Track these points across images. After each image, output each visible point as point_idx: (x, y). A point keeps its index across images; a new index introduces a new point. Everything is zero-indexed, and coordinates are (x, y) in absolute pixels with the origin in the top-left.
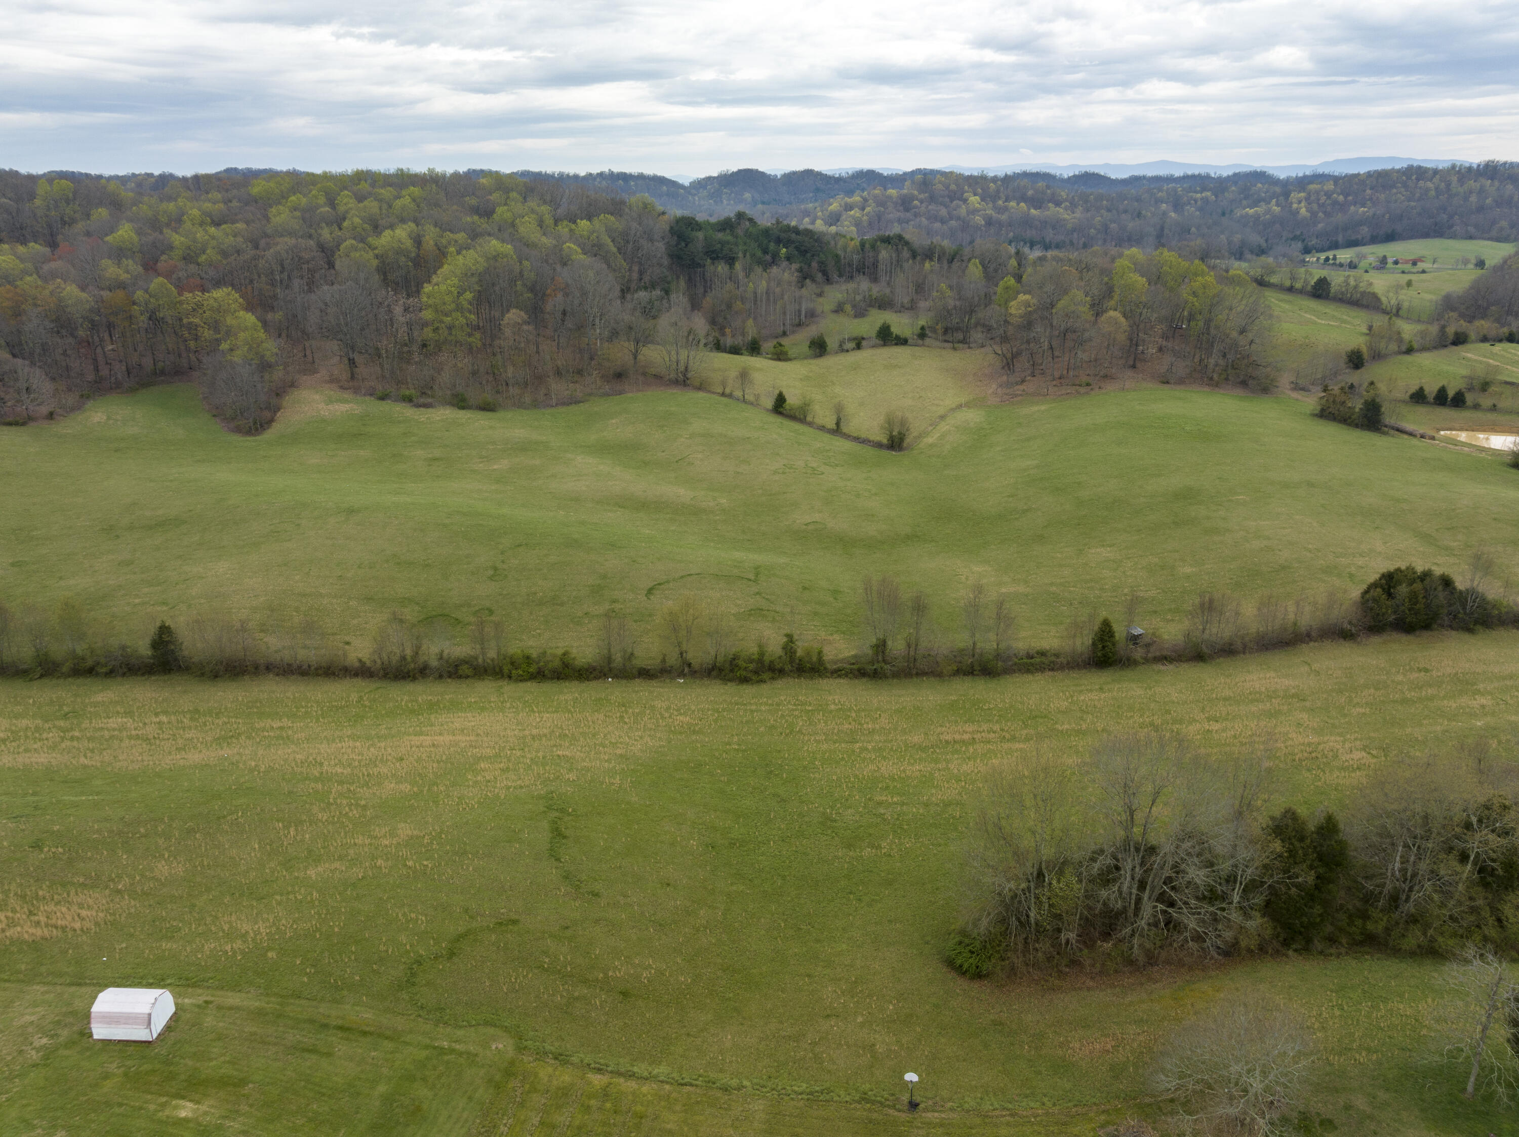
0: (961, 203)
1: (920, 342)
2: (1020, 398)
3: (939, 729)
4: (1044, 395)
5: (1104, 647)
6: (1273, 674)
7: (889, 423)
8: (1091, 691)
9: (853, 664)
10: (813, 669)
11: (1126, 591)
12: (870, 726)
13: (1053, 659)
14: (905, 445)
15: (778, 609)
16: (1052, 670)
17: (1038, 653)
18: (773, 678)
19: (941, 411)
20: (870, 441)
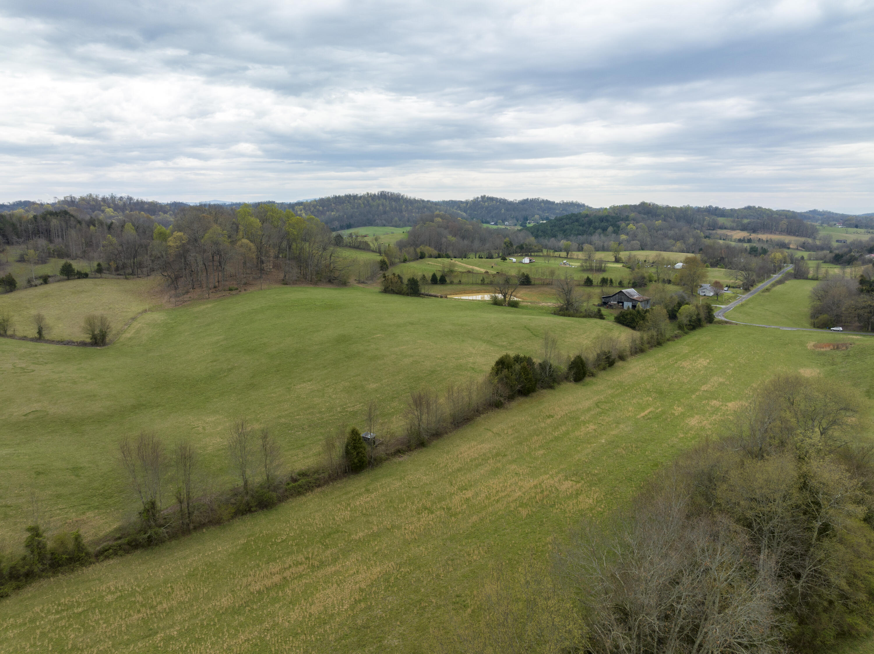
0: (100, 212)
1: (99, 275)
2: (188, 303)
3: (245, 580)
4: (206, 299)
5: (358, 454)
6: (473, 443)
7: (90, 325)
8: (360, 494)
9: (120, 538)
10: (71, 559)
11: (339, 409)
12: (165, 605)
13: (316, 476)
14: (107, 339)
15: (9, 503)
16: (319, 486)
17: (299, 475)
18: (18, 588)
19: (131, 315)
20: (74, 343)
